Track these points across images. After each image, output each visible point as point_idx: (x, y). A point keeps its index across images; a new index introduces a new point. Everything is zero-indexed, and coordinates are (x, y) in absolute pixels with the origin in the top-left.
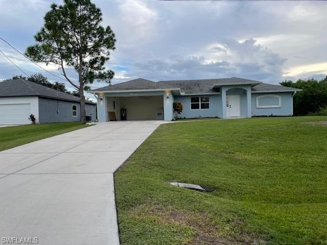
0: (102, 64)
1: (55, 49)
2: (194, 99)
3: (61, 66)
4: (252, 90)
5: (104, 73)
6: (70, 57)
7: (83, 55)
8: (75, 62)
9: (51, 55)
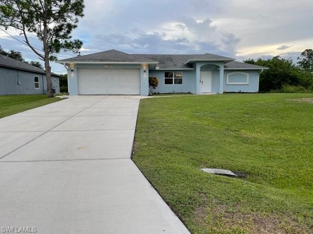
0: (69, 32)
1: (15, 11)
2: (168, 74)
3: (23, 32)
4: (225, 67)
5: (71, 42)
6: (32, 22)
7: (47, 21)
8: (37, 29)
9: (11, 18)
